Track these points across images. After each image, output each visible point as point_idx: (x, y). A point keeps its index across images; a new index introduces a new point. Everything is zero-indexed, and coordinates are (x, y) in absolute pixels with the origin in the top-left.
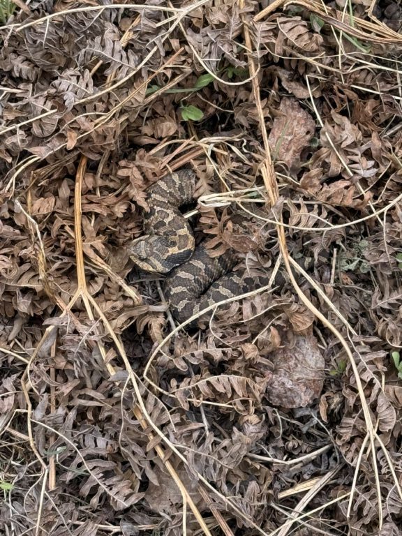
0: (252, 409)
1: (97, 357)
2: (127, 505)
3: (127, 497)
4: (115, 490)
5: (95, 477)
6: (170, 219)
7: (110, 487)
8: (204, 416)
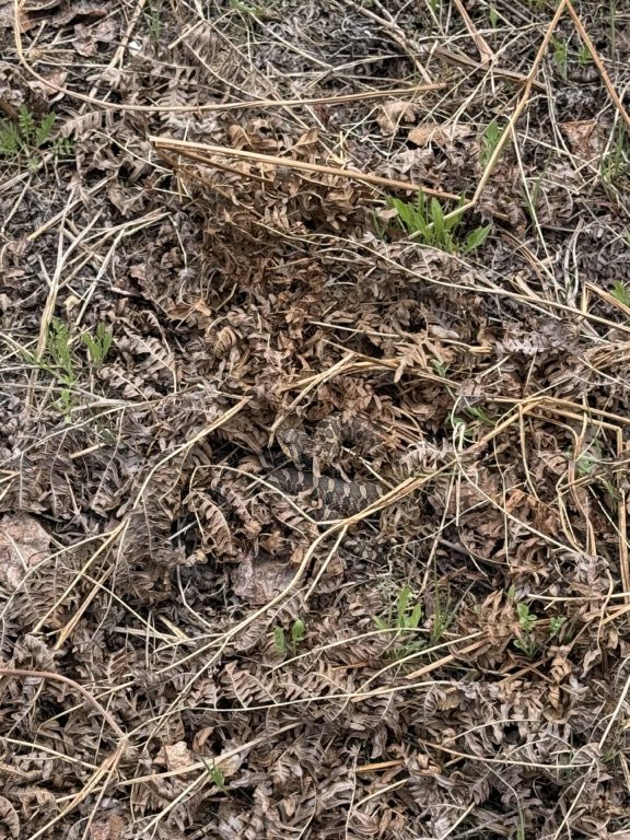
0: (209, 551)
1: (195, 431)
2: (93, 507)
3: (99, 505)
4: (102, 495)
5: (105, 475)
6: (331, 441)
7: (103, 491)
8: (189, 526)
